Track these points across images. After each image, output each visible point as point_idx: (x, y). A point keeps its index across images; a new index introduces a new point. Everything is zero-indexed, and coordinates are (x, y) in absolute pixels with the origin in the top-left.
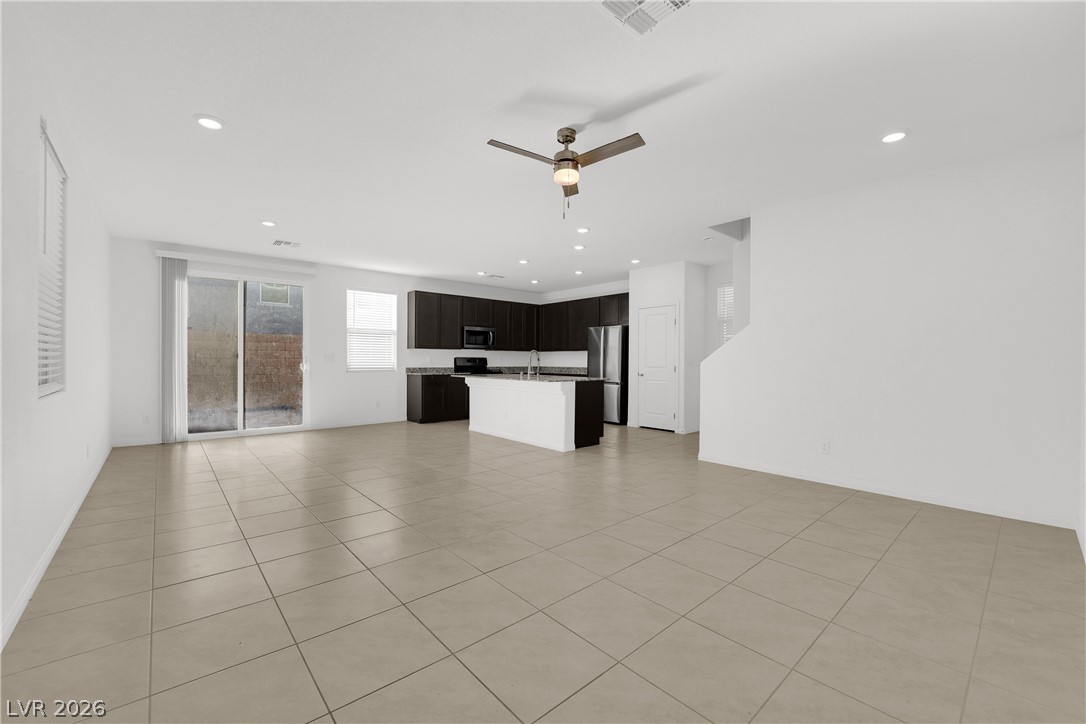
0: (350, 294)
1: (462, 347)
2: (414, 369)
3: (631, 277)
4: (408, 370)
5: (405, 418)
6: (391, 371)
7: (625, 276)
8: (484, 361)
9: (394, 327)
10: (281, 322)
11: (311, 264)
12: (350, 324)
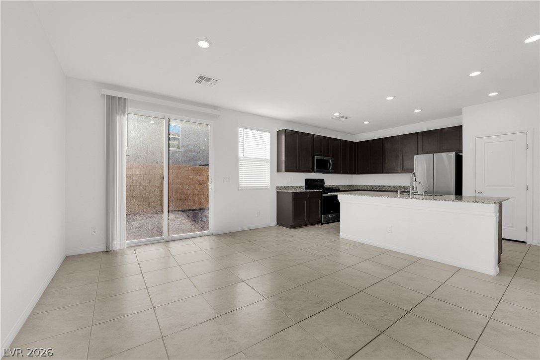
0: (241, 130)
1: (313, 171)
2: (281, 187)
3: (463, 113)
4: (278, 188)
5: (275, 223)
6: (266, 189)
7: (459, 112)
8: (323, 181)
9: (268, 157)
10: (195, 151)
11: (215, 107)
12: (241, 155)
